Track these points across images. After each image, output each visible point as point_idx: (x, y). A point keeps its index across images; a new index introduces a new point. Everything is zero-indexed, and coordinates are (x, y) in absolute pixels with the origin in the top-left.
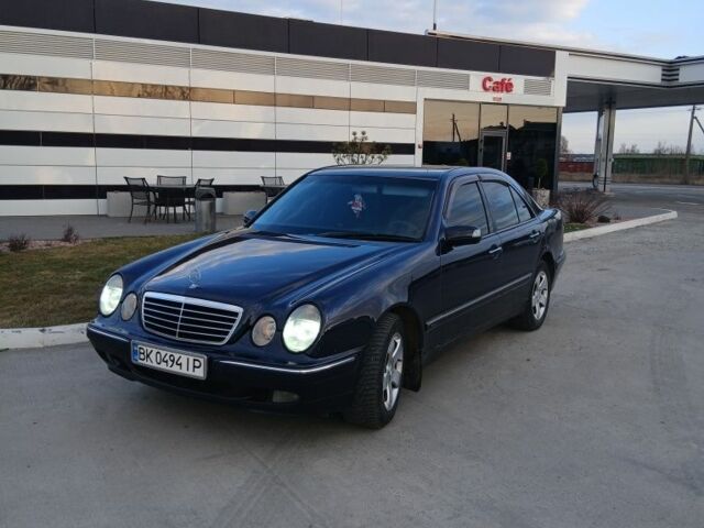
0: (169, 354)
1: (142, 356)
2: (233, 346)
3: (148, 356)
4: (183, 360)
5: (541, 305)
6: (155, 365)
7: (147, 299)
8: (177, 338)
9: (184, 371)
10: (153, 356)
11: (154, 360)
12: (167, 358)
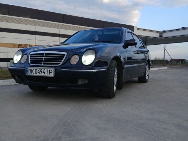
0: (40, 69)
1: (30, 72)
2: (63, 65)
3: (32, 71)
4: (46, 71)
5: (147, 76)
6: (35, 74)
7: (31, 55)
8: (43, 65)
9: (46, 75)
10: (34, 71)
11: (34, 73)
12: (39, 71)
